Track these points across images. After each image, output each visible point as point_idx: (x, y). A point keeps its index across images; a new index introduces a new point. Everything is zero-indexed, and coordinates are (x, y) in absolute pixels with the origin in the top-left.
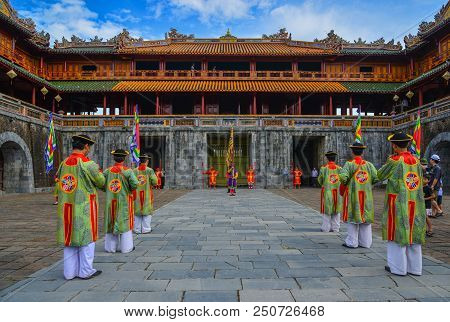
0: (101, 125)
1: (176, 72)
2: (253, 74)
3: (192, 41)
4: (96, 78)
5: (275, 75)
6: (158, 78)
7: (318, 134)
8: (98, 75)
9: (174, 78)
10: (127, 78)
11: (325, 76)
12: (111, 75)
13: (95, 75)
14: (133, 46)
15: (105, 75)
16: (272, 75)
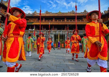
0: (29, 32)
1: (47, 20)
2: (66, 21)
3: (51, 14)
4: (29, 22)
5: (71, 21)
6: (43, 22)
7: (82, 35)
8: (29, 21)
9: (46, 22)
10: (36, 22)
11: (84, 21)
12: (32, 21)
13: (28, 21)
14: (37, 15)
15: (31, 21)
16: (70, 21)
